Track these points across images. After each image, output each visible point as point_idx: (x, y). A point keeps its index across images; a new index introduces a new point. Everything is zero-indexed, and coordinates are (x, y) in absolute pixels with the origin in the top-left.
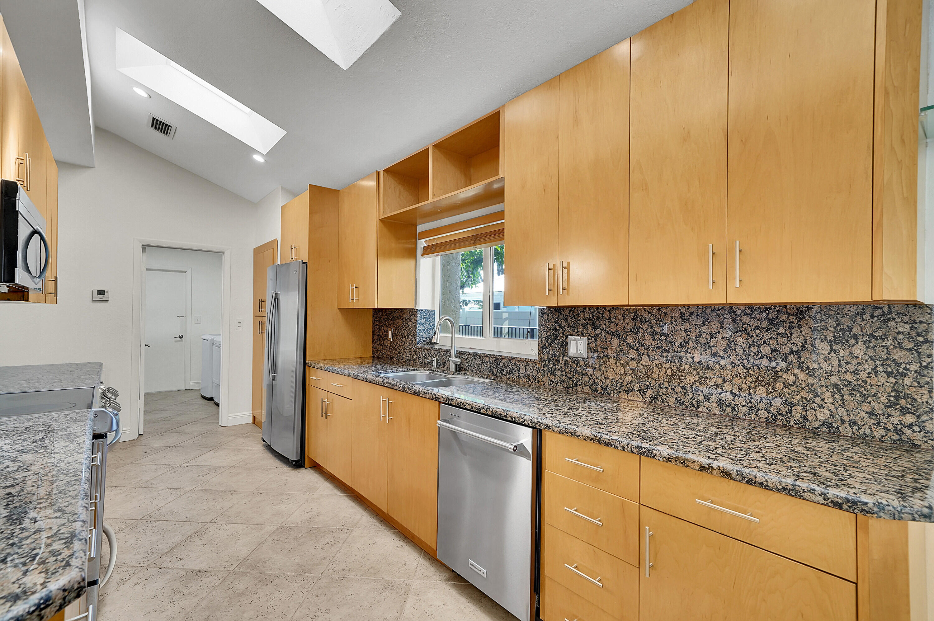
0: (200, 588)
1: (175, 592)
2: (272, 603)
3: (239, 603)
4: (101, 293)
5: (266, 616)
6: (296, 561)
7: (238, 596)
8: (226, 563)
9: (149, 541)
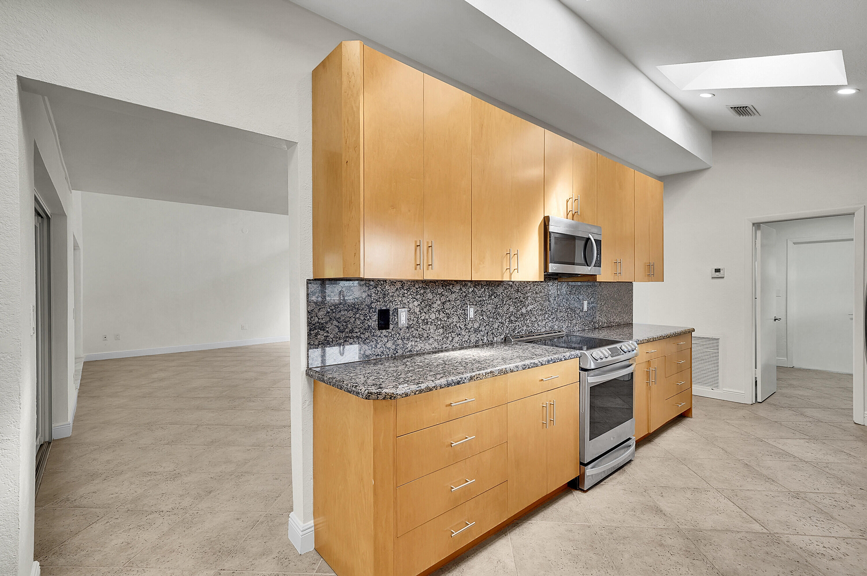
0: (648, 520)
1: (633, 510)
2: (672, 570)
3: (653, 549)
4: (717, 271)
5: (655, 572)
6: (739, 567)
7: (659, 545)
8: (683, 521)
9: (662, 473)
